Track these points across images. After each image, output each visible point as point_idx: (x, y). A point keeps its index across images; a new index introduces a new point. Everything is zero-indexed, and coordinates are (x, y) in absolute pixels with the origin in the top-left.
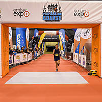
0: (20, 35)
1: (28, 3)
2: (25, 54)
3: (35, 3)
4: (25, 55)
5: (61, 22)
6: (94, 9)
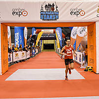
0: (18, 33)
1: (26, 3)
2: (23, 52)
3: (33, 3)
5: (58, 21)
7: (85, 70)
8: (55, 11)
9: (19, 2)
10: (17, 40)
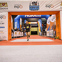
0: (16, 22)
1: (21, 1)
4: (19, 33)
6: (56, 4)
7: (55, 39)
8: (37, 5)
9: (18, 1)
10: (16, 26)
